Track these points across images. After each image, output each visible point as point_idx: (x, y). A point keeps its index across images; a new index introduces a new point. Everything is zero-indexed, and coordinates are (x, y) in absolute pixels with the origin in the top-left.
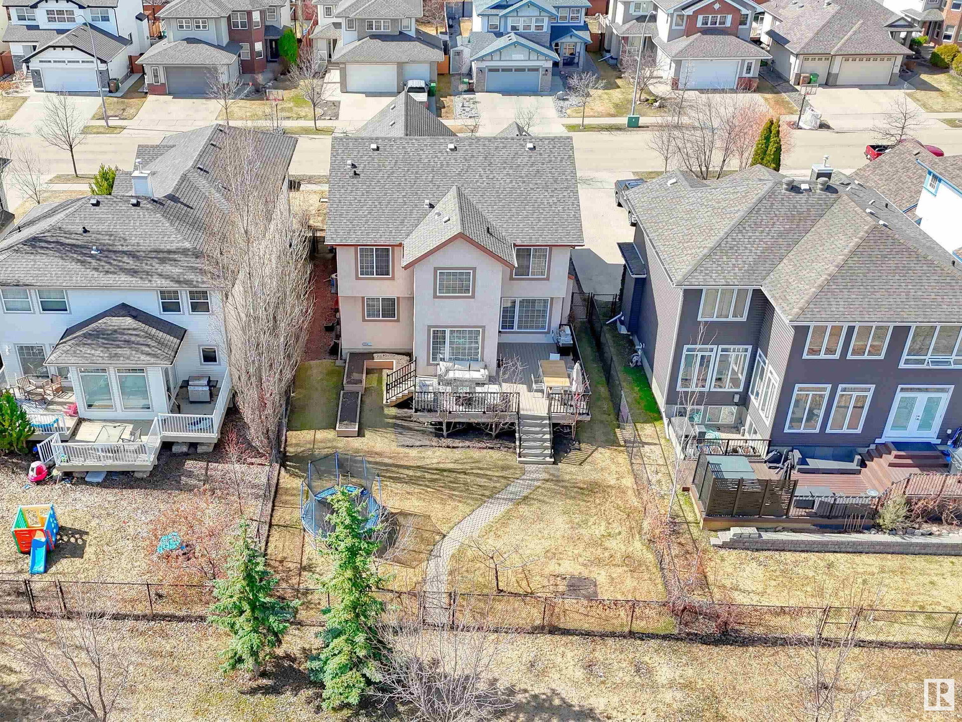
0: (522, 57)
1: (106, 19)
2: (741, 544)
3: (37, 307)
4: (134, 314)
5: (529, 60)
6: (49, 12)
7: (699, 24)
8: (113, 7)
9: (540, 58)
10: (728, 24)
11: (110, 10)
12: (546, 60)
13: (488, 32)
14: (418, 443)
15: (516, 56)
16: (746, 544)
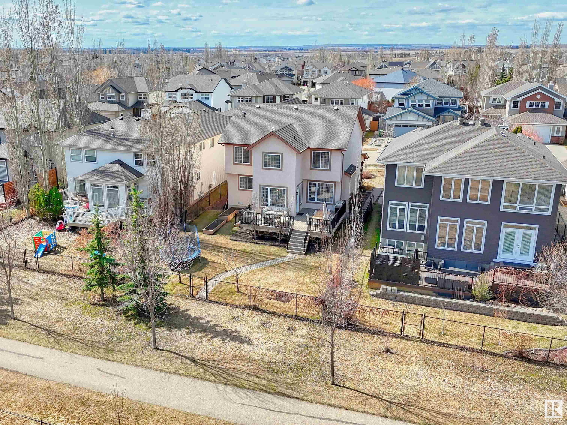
0: (413, 119)
1: (207, 98)
2: (387, 296)
3: (84, 159)
4: (121, 163)
5: (418, 121)
6: (183, 94)
7: (527, 106)
8: (211, 93)
9: (424, 120)
10: (547, 107)
11: (210, 94)
12: (428, 121)
13: (398, 107)
14: (239, 240)
15: (409, 119)
16: (390, 296)
